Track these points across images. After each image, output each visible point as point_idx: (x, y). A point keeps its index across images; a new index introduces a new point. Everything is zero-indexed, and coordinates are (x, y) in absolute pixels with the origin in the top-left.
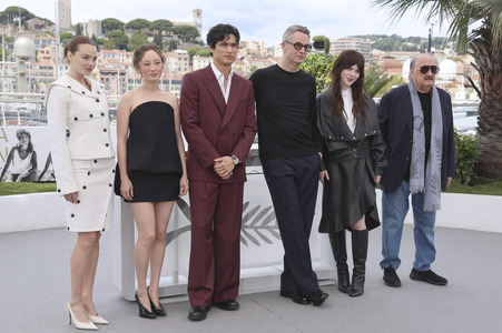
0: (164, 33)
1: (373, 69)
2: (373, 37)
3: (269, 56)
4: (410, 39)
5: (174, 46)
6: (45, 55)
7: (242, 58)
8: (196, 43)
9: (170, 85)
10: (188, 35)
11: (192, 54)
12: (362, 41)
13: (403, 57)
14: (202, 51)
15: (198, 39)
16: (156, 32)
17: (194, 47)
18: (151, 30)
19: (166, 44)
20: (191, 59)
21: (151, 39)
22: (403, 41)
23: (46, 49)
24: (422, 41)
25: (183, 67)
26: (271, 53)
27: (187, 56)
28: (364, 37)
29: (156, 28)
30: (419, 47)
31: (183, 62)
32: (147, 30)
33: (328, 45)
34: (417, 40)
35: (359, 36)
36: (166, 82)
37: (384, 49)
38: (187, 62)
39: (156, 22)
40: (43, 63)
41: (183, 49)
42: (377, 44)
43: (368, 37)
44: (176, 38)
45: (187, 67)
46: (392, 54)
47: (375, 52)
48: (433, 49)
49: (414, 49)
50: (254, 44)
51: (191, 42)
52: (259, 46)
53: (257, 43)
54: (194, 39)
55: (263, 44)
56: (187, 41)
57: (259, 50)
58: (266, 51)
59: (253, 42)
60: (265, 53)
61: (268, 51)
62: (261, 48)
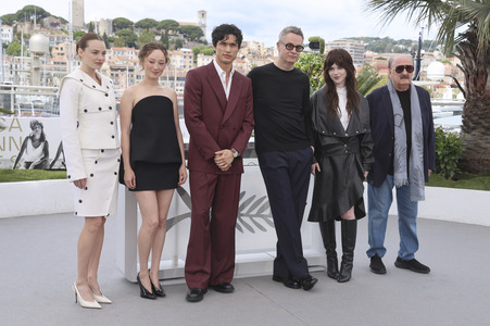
0: (170, 32)
1: (367, 70)
2: (367, 39)
3: (269, 56)
4: (401, 42)
5: (179, 45)
6: (60, 51)
7: (243, 57)
8: (201, 42)
9: (176, 82)
10: (193, 34)
11: (196, 53)
12: (356, 42)
14: (205, 50)
15: (202, 38)
16: (163, 31)
17: (199, 46)
18: (159, 29)
19: (173, 43)
20: (196, 58)
21: (158, 38)
22: (395, 43)
23: (60, 46)
24: (413, 44)
25: (188, 64)
26: (270, 53)
27: (192, 55)
28: (358, 39)
29: (163, 28)
30: (410, 49)
31: (188, 60)
32: (154, 29)
33: (323, 46)
34: (408, 43)
35: (354, 39)
36: (172, 79)
37: (377, 51)
38: (192, 60)
39: (163, 22)
40: (57, 58)
41: (188, 48)
42: (370, 45)
43: (362, 39)
44: (181, 37)
45: (192, 64)
46: (384, 55)
47: (369, 53)
48: (422, 52)
49: (405, 51)
50: (254, 44)
51: (196, 41)
52: (259, 46)
53: (257, 43)
54: (199, 39)
55: (263, 44)
56: (192, 40)
57: (259, 49)
58: (265, 51)
59: (254, 42)
60: (265, 53)
61: (268, 51)
62: (261, 48)
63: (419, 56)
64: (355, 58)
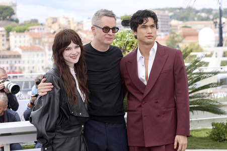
1: (173, 38)
2: (171, 10)
3: (79, 30)
4: (203, 10)
8: (12, 20)
10: (5, 14)
11: (8, 31)
12: (161, 13)
13: (199, 26)
14: (18, 28)
15: (14, 17)
17: (11, 25)
20: (8, 35)
22: (197, 12)
24: (214, 12)
26: (80, 27)
27: (5, 33)
30: (211, 17)
34: (209, 11)
37: (182, 19)
38: (5, 38)
42: (175, 15)
43: (167, 9)
45: (5, 42)
46: (188, 23)
47: (174, 22)
48: (223, 20)
49: (207, 19)
50: (64, 19)
51: (7, 20)
52: (69, 21)
53: (67, 18)
54: (10, 17)
55: (73, 19)
56: (4, 19)
57: (69, 24)
58: (75, 25)
59: (64, 18)
60: (75, 27)
61: (78, 25)
62: (71, 22)
63: (220, 24)
64: (162, 28)
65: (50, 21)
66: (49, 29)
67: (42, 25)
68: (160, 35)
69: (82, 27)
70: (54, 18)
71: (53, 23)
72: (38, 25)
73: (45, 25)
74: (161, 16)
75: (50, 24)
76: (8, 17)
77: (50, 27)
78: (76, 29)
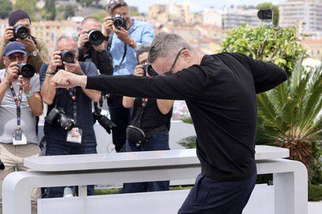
3: (197, 23)
5: (70, 13)
7: (161, 26)
8: (100, 7)
19: (61, 10)
21: (40, 5)
26: (199, 19)
33: (277, 15)
44: (73, 2)
50: (176, 8)
51: (93, 6)
52: (183, 11)
53: (180, 6)
54: (97, 3)
55: (188, 7)
56: (88, 6)
57: (183, 15)
58: (192, 16)
59: (176, 5)
60: (191, 20)
61: (195, 17)
62: (186, 13)
64: (318, 24)
65: (155, 10)
66: (153, 21)
67: (143, 15)
68: (315, 35)
69: (202, 19)
70: (160, 6)
71: (159, 13)
72: (138, 15)
73: (147, 15)
74: (317, 6)
75: (155, 15)
76: (94, 3)
77: (155, 18)
78: (193, 21)
